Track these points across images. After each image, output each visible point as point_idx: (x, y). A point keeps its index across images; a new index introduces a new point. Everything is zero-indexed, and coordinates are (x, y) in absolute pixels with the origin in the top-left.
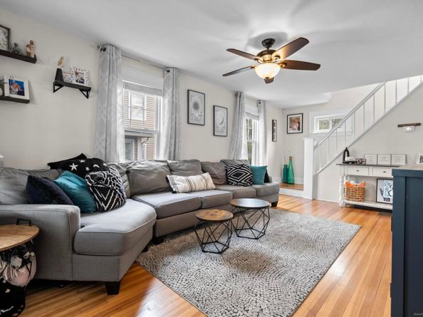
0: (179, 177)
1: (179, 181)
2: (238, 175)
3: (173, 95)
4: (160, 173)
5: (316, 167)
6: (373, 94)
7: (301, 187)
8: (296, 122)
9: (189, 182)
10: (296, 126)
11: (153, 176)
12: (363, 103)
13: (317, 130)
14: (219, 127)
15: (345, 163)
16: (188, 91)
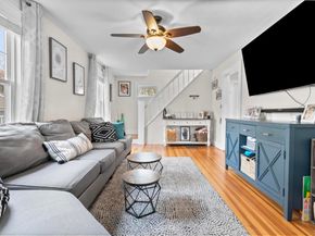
1: (62, 147)
2: (104, 132)
3: (37, 39)
4: (35, 140)
5: (146, 121)
6: (178, 76)
8: (125, 88)
9: (73, 146)
10: (125, 91)
11: (28, 147)
12: (173, 80)
15: (165, 118)
16: (50, 39)
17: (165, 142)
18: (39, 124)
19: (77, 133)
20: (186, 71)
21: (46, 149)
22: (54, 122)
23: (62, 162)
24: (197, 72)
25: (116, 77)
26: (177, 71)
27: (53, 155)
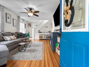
0: (7, 37)
2: (21, 35)
3: (2, 14)
5: (34, 33)
7: (32, 37)
8: (30, 25)
9: (10, 38)
13: (34, 27)
14: (14, 24)
15: (39, 32)
16: (6, 13)
17: (38, 39)
18: (2, 33)
19: (13, 35)
20: (45, 21)
21: (3, 38)
22: (7, 33)
23: (7, 41)
24: (47, 21)
25: (27, 22)
26: (43, 21)
27: (5, 39)
